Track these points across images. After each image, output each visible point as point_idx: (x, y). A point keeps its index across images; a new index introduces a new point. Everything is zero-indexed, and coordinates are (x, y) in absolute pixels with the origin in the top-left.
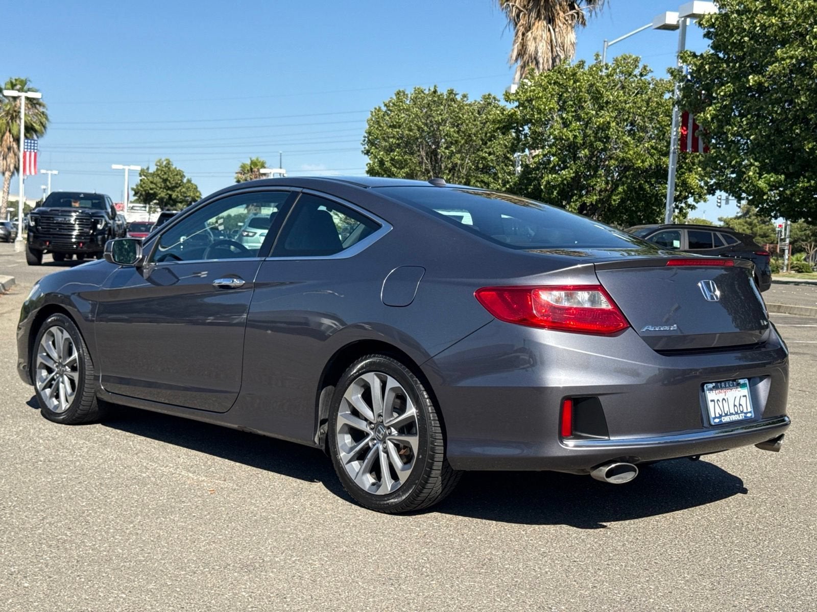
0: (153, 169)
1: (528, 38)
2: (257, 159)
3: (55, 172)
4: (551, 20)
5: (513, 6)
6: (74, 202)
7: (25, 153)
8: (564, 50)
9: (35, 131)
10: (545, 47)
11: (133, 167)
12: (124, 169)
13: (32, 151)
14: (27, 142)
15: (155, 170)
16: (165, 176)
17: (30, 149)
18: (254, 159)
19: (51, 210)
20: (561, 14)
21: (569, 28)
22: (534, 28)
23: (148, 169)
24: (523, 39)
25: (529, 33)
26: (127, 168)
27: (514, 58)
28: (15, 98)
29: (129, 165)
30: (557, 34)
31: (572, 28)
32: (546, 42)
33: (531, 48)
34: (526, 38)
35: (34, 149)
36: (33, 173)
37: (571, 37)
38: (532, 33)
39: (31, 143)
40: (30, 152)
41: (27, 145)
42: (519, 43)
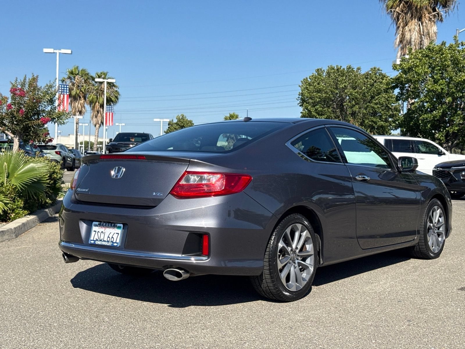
0: (175, 121)
1: (406, 30)
2: (234, 114)
3: (124, 124)
4: (420, 19)
5: (394, 11)
6: (132, 139)
7: (106, 114)
8: (429, 37)
9: (112, 101)
10: (417, 36)
11: (165, 120)
12: (160, 121)
13: (110, 112)
14: (108, 107)
15: (177, 121)
16: (182, 125)
17: (110, 111)
18: (232, 113)
19: (118, 144)
20: (427, 15)
21: (433, 23)
22: (410, 24)
23: (172, 121)
24: (402, 31)
25: (407, 27)
26: (162, 120)
27: (397, 43)
28: (101, 83)
29: (163, 119)
30: (424, 27)
31: (434, 23)
32: (418, 32)
33: (408, 36)
34: (405, 30)
35: (111, 111)
36: (111, 125)
37: (434, 29)
38: (408, 27)
39: (110, 108)
40: (110, 113)
41: (108, 109)
42: (400, 34)
